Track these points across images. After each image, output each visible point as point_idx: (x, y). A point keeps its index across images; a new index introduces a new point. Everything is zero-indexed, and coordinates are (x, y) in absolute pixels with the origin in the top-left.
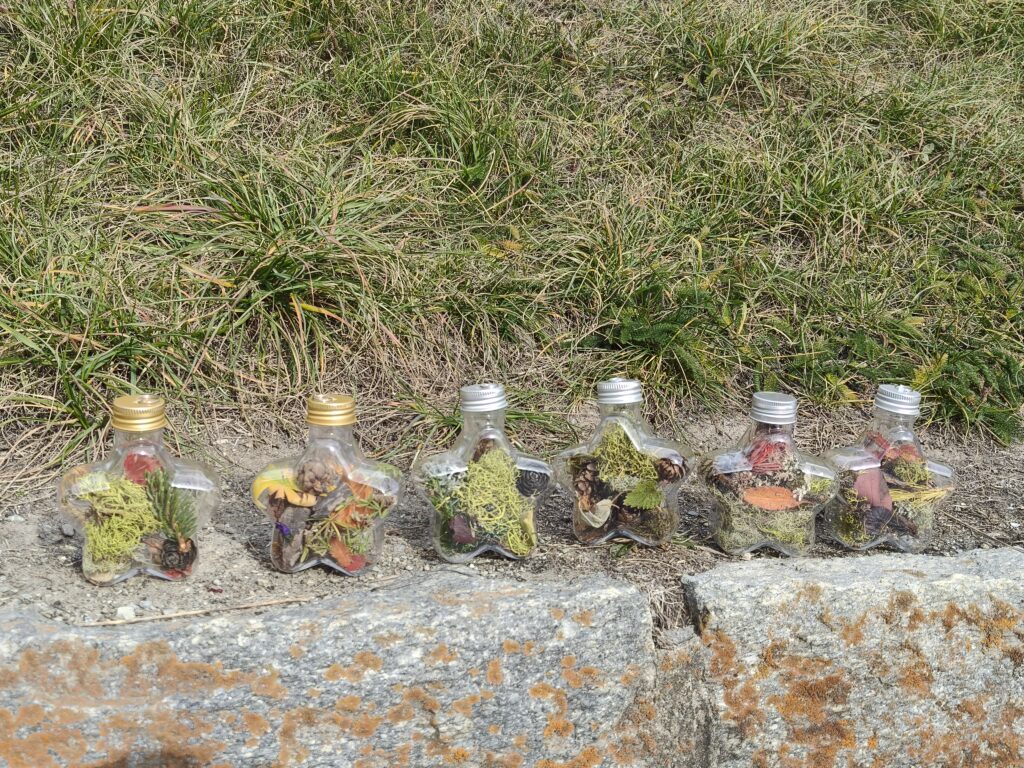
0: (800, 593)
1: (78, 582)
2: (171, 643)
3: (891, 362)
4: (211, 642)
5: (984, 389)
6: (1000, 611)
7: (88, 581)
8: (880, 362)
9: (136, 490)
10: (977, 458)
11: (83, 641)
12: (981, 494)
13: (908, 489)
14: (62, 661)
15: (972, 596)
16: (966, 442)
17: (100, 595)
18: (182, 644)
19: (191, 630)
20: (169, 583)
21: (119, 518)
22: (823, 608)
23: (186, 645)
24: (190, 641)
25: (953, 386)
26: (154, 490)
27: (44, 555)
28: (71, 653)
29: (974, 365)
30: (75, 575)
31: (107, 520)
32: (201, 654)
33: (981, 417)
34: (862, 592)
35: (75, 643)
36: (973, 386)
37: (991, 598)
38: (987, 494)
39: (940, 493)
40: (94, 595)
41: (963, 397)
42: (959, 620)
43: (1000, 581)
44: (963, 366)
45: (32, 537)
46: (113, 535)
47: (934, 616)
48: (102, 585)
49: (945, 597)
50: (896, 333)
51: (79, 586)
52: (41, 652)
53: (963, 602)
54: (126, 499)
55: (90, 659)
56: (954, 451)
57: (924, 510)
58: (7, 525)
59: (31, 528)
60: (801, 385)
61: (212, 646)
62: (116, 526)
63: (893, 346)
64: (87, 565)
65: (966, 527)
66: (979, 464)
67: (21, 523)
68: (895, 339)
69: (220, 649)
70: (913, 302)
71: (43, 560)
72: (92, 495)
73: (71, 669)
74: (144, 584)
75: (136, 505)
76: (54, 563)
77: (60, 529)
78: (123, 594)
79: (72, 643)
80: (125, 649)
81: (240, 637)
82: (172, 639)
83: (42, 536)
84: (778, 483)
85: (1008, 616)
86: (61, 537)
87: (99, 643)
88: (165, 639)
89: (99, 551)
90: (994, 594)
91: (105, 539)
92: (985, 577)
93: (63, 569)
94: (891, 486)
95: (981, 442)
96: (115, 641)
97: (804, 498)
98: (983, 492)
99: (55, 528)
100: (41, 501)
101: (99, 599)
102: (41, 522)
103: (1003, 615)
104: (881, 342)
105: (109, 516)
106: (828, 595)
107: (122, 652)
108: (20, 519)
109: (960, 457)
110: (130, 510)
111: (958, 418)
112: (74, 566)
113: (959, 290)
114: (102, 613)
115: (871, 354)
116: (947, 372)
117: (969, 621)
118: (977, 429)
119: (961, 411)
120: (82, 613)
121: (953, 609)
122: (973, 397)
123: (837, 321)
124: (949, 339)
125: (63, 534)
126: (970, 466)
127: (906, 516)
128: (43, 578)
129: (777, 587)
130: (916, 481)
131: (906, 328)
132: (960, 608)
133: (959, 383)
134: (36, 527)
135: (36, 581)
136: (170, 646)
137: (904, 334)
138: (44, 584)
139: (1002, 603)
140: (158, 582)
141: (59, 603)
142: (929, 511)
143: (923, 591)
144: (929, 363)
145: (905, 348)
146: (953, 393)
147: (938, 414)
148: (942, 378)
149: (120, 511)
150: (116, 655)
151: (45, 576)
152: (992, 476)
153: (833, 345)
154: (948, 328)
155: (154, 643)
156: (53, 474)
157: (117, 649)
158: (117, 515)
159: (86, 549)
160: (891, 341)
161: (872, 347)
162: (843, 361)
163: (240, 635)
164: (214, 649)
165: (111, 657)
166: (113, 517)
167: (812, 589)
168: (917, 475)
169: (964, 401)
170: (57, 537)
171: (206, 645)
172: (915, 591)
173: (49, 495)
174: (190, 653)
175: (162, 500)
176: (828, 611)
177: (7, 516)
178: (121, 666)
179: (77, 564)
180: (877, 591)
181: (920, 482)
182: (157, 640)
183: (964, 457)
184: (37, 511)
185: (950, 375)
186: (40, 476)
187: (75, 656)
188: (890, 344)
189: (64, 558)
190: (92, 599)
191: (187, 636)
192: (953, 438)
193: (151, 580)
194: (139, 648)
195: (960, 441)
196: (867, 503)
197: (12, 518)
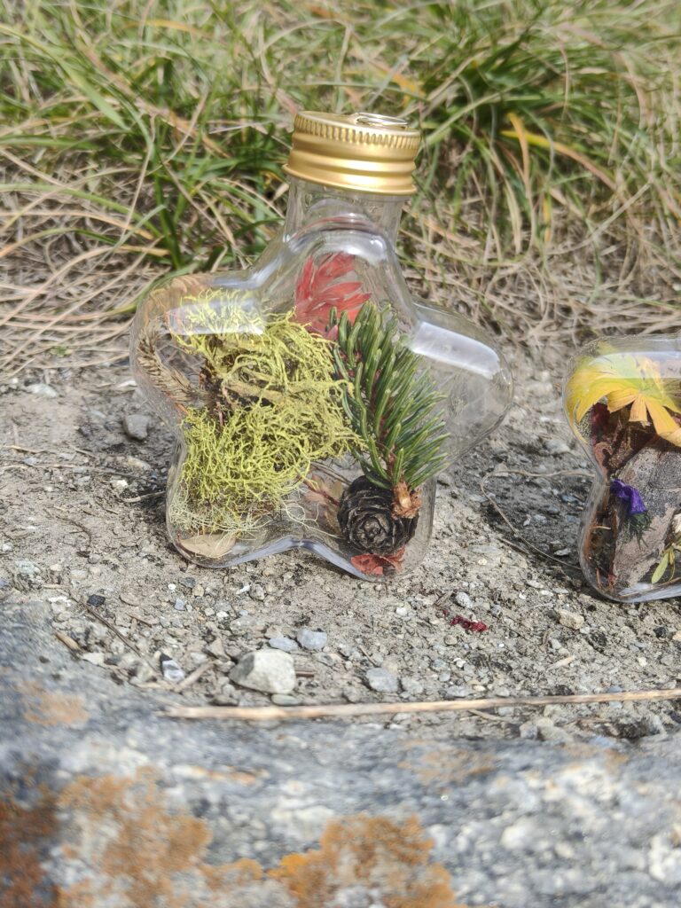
1: (149, 548)
2: (438, 833)
4: (566, 850)
7: (172, 549)
9: (313, 347)
11: (162, 784)
14: (87, 837)
17: (199, 591)
18: (472, 842)
19: (504, 799)
20: (354, 584)
21: (267, 412)
23: (484, 846)
24: (497, 836)
26: (353, 359)
27: (83, 469)
28: (117, 817)
30: (143, 527)
31: (238, 410)
32: (531, 886)
35: (135, 787)
40: (187, 590)
45: (65, 429)
46: (248, 450)
48: (204, 564)
51: (151, 559)
52: (25, 805)
54: (292, 367)
55: (176, 848)
58: (23, 400)
59: (67, 412)
61: (569, 864)
62: (261, 429)
64: (176, 509)
67: (49, 399)
69: (592, 881)
71: (81, 481)
72: (215, 342)
73: (113, 870)
74: (297, 579)
75: (311, 383)
76: (101, 493)
77: (122, 423)
78: (250, 594)
79: (125, 783)
80: (292, 833)
81: (658, 846)
82: (439, 820)
83: (85, 432)
86: (120, 439)
87: (213, 798)
88: (421, 816)
89: (210, 483)
91: (229, 457)
93: (118, 509)
96: (264, 802)
99: (112, 419)
100: (92, 369)
101: (197, 604)
102: (87, 405)
105: (246, 402)
107: (279, 839)
108: (50, 392)
110: (296, 396)
112: (143, 504)
114: (210, 655)
120: (157, 644)
125: (126, 433)
128: (73, 523)
134: (77, 412)
135: (56, 528)
136: (431, 843)
138: (72, 539)
140: (329, 575)
141: (98, 601)
149: (273, 395)
150: (260, 846)
151: (77, 518)
155: (384, 824)
156: (118, 328)
157: (269, 827)
158: (266, 403)
159: (178, 476)
163: (657, 842)
164: (573, 875)
165: (244, 850)
166: (256, 407)
170: (114, 438)
171: (548, 856)
173: (107, 362)
174: (493, 877)
175: (371, 383)
177: (27, 383)
178: (271, 885)
179: (152, 502)
182: (394, 813)
184: (84, 385)
186: (98, 329)
187: (130, 830)
189: (124, 483)
190: (180, 601)
191: (491, 815)
193: (313, 567)
194: (337, 833)
197: (36, 388)
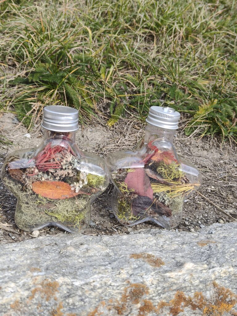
0: (36, 290)
3: (188, 102)
5: (235, 119)
6: (221, 296)
8: (182, 102)
10: (226, 156)
12: (225, 180)
13: (167, 184)
15: (197, 286)
16: (221, 147)
22: (56, 304)
25: (218, 116)
29: (231, 106)
33: (231, 134)
34: (98, 285)
36: (229, 117)
37: (215, 285)
38: (228, 180)
39: (190, 188)
41: (223, 122)
42: (185, 306)
43: (224, 269)
44: (225, 106)
47: (162, 305)
49: (175, 287)
50: (193, 87)
53: (190, 291)
56: (214, 153)
57: (177, 200)
60: (137, 112)
63: (190, 94)
65: (211, 204)
66: (226, 161)
68: (192, 91)
70: (204, 73)
84: (58, 178)
85: (227, 300)
90: (217, 282)
92: (212, 265)
94: (152, 180)
95: (230, 148)
97: (81, 190)
98: (226, 179)
103: (223, 300)
104: (184, 92)
106: (64, 290)
109: (217, 156)
111: (219, 134)
113: (228, 69)
115: (178, 97)
116: (216, 108)
117: (194, 307)
118: (229, 140)
119: (221, 130)
121: (180, 298)
122: (228, 122)
123: (163, 80)
124: (220, 93)
126: (222, 161)
127: (163, 203)
129: (13, 285)
130: (172, 178)
131: (198, 85)
132: (187, 297)
133: (222, 115)
137: (198, 89)
139: (223, 289)
142: (180, 200)
143: (155, 282)
144: (207, 104)
145: (197, 95)
146: (218, 120)
147: (208, 131)
148: (213, 112)
152: (233, 169)
153: (159, 92)
154: (220, 87)
160: (190, 92)
161: (179, 94)
162: (162, 101)
167: (49, 285)
168: (173, 174)
169: (223, 124)
172: (148, 283)
176: (60, 307)
180: (113, 284)
181: (175, 179)
183: (219, 156)
185: (217, 110)
188: (189, 93)
192: (215, 144)
195: (218, 146)
196: (135, 193)
